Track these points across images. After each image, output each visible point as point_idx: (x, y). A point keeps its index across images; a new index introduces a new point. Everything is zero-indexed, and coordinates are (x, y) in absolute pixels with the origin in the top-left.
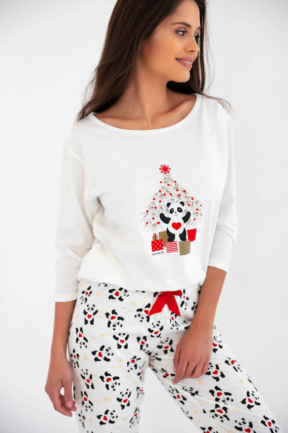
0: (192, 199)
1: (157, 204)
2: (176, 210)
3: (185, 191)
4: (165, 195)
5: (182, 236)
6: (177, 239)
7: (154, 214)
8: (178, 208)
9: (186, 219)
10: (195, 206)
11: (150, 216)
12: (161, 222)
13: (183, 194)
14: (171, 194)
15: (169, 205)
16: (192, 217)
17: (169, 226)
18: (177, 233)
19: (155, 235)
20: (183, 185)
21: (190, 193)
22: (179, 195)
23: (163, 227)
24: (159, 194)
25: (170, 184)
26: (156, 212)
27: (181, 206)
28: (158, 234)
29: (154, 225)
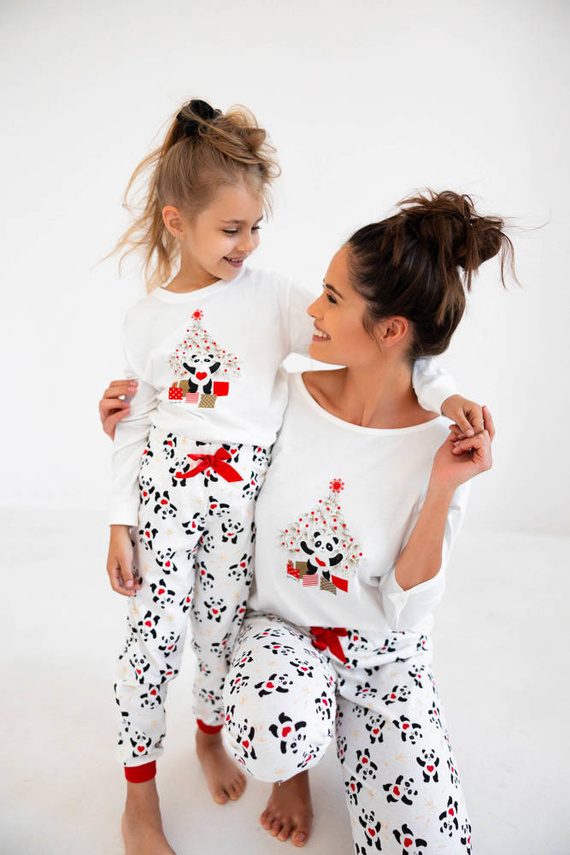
0: (352, 540)
1: (302, 526)
2: (324, 545)
3: (344, 526)
4: (316, 519)
7: (294, 538)
8: (328, 544)
10: (352, 551)
11: (287, 539)
12: (301, 550)
13: (340, 528)
14: (325, 522)
15: (317, 534)
19: (290, 562)
20: (344, 517)
21: (351, 533)
22: (336, 528)
23: (304, 557)
24: (310, 516)
25: (331, 508)
26: (298, 538)
27: (333, 543)
28: (294, 562)
29: (291, 550)
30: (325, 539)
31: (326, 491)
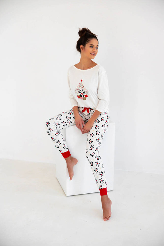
1: (78, 89)
5: (84, 96)
6: (82, 97)
9: (84, 93)
11: (76, 91)
16: (85, 92)
17: (81, 94)
18: (82, 95)
21: (85, 87)
30: (81, 90)
31: (80, 82)
